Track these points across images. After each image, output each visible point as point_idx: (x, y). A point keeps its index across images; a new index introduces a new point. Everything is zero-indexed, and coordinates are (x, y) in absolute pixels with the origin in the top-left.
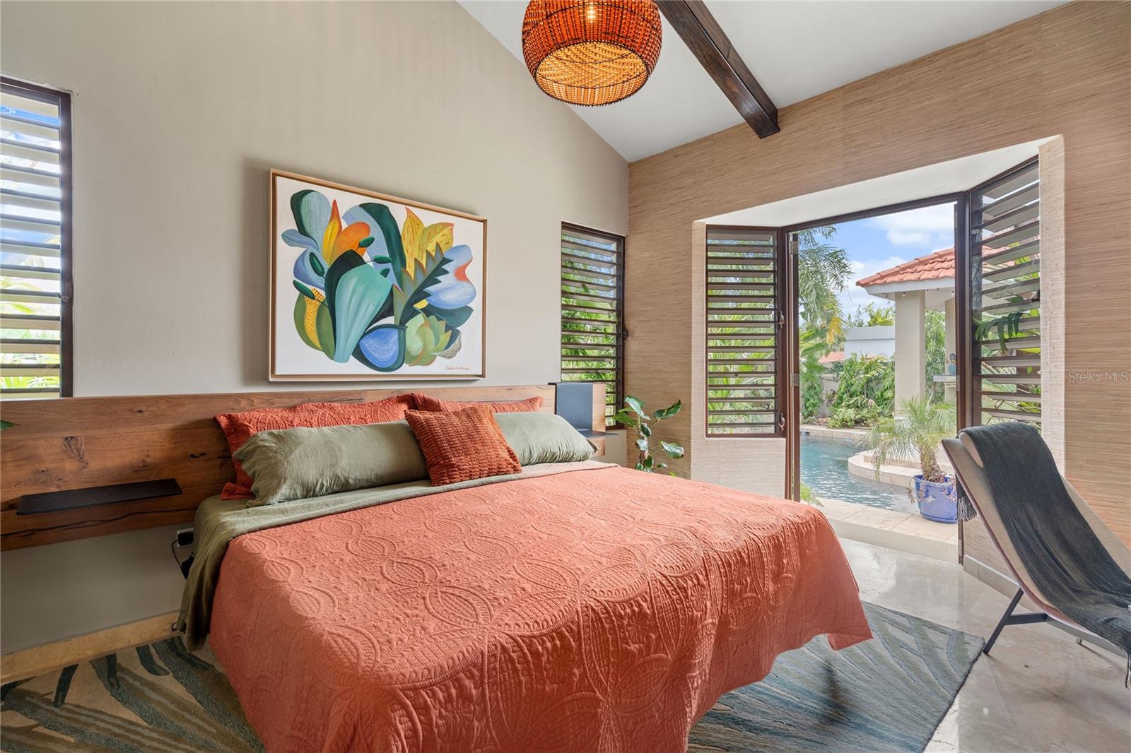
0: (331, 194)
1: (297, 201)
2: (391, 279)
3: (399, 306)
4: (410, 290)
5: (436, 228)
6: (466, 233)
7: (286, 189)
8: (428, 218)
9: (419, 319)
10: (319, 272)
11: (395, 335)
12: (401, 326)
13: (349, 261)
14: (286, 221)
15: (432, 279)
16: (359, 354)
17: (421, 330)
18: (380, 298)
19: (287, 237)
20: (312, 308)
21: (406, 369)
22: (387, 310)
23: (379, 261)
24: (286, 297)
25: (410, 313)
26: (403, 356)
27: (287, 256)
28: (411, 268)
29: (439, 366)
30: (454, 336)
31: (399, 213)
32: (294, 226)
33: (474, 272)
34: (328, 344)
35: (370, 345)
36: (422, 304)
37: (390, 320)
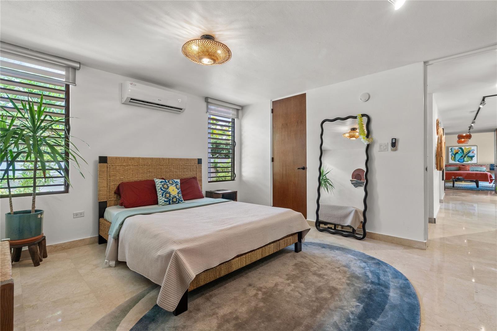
0: (454, 148)
1: (451, 149)
2: (462, 154)
3: (463, 156)
4: (465, 155)
5: (468, 148)
6: (474, 148)
7: (450, 148)
8: (467, 147)
9: (466, 158)
10: (453, 154)
11: (463, 159)
12: (464, 158)
13: (457, 153)
14: (450, 151)
15: (468, 153)
16: (458, 161)
17: (467, 159)
18: (461, 156)
19: (450, 152)
20: (453, 158)
21: (464, 162)
22: (462, 157)
23: (460, 152)
24: (450, 157)
25: (465, 157)
26: (464, 161)
27: (450, 154)
28: (465, 153)
29: (469, 162)
30: (472, 159)
31: (463, 148)
32: (451, 151)
33: (475, 152)
34: (455, 160)
35: (460, 160)
36: (467, 156)
37: (462, 158)
